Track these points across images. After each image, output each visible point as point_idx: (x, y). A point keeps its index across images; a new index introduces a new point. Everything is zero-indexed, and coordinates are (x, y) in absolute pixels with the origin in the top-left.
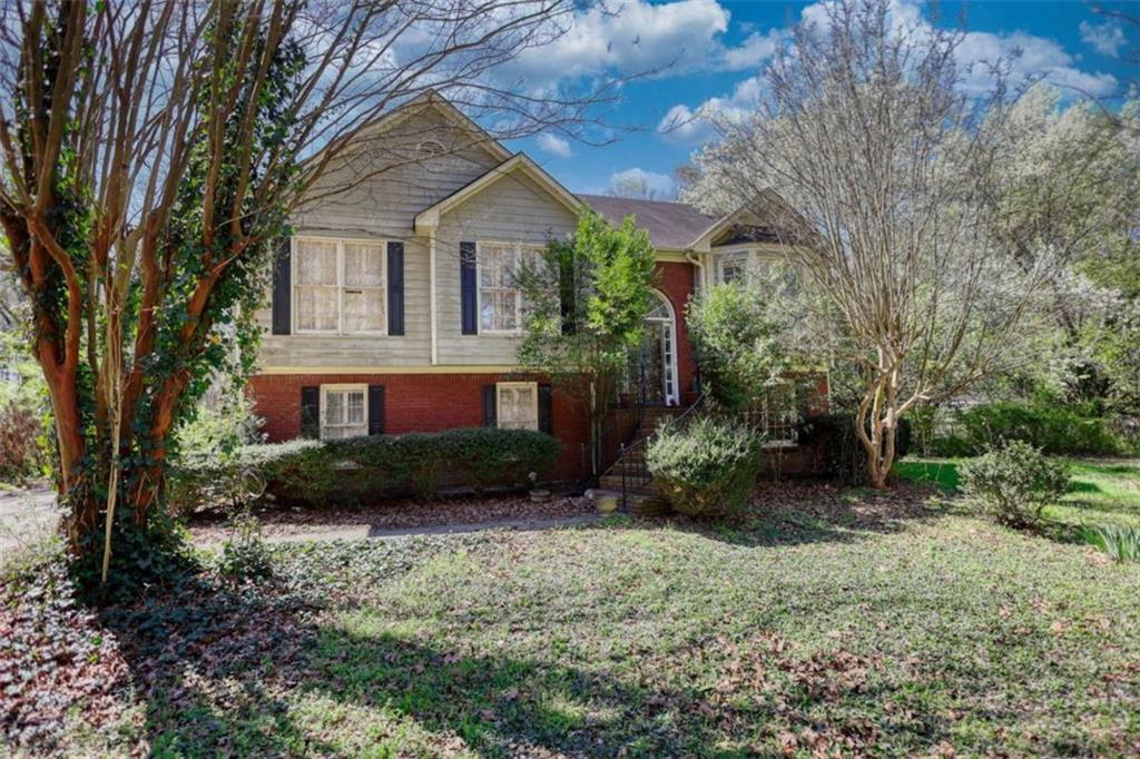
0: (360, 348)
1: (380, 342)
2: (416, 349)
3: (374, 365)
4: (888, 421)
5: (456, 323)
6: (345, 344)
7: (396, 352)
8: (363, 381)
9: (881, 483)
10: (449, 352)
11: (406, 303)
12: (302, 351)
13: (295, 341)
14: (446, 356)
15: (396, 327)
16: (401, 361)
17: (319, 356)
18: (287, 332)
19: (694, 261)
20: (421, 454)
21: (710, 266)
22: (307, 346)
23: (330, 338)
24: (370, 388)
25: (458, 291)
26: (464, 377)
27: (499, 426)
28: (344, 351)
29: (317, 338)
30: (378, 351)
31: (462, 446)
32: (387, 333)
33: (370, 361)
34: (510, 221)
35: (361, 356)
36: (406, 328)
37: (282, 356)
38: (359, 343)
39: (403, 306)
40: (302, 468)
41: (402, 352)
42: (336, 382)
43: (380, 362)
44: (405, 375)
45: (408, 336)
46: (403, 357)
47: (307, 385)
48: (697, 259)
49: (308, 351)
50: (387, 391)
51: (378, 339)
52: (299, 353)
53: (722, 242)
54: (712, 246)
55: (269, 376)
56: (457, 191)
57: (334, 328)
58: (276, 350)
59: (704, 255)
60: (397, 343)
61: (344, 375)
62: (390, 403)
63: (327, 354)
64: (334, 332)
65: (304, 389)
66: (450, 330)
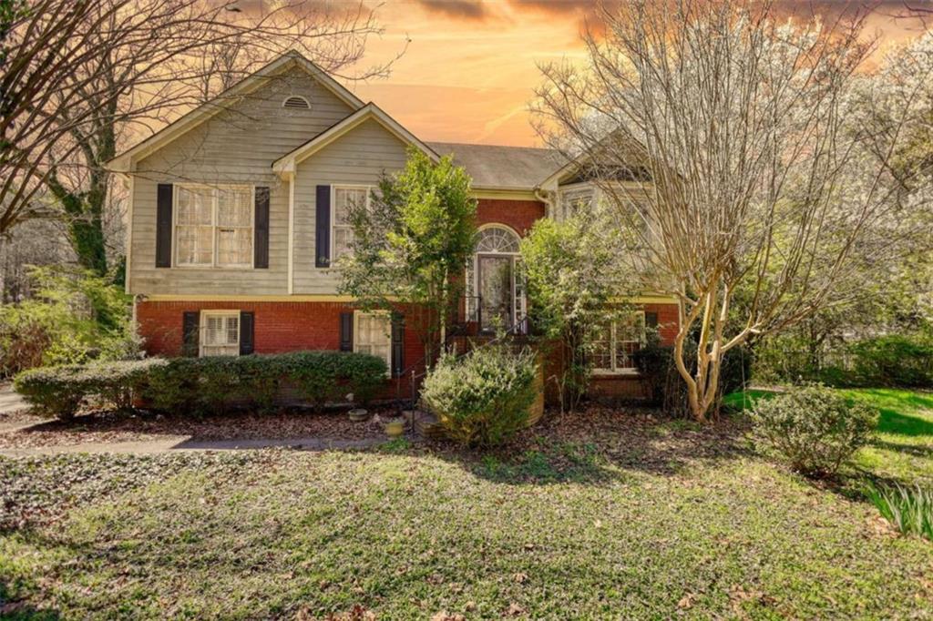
0: (229, 279)
1: (247, 274)
2: (278, 280)
3: (241, 294)
4: (713, 354)
5: (311, 257)
6: (216, 276)
7: (261, 283)
8: (236, 308)
9: (701, 416)
10: (305, 283)
11: (270, 240)
12: (180, 281)
13: (174, 272)
14: (300, 286)
15: (262, 261)
16: (264, 291)
17: (193, 286)
18: (168, 265)
19: (542, 199)
20: (254, 373)
21: (559, 203)
22: (185, 277)
23: (204, 271)
24: (242, 313)
25: (313, 229)
26: (323, 305)
27: (356, 350)
28: (216, 282)
29: (193, 270)
30: (244, 282)
31: (289, 368)
32: (253, 266)
33: (238, 290)
34: (361, 165)
35: (231, 286)
36: (270, 262)
37: (164, 286)
38: (229, 274)
39: (268, 242)
40: (152, 382)
41: (265, 283)
42: (213, 308)
43: (247, 291)
44: (272, 303)
45: (272, 269)
46: (268, 287)
47: (189, 311)
48: (544, 196)
49: (185, 281)
50: (257, 317)
51: (246, 271)
52: (177, 283)
53: (571, 181)
54: (560, 185)
55: (156, 302)
56: (310, 141)
57: (210, 261)
58: (159, 280)
59: (553, 193)
60: (262, 274)
61: (219, 302)
62: (259, 327)
63: (201, 284)
64: (208, 265)
65: (185, 314)
66: (305, 264)
